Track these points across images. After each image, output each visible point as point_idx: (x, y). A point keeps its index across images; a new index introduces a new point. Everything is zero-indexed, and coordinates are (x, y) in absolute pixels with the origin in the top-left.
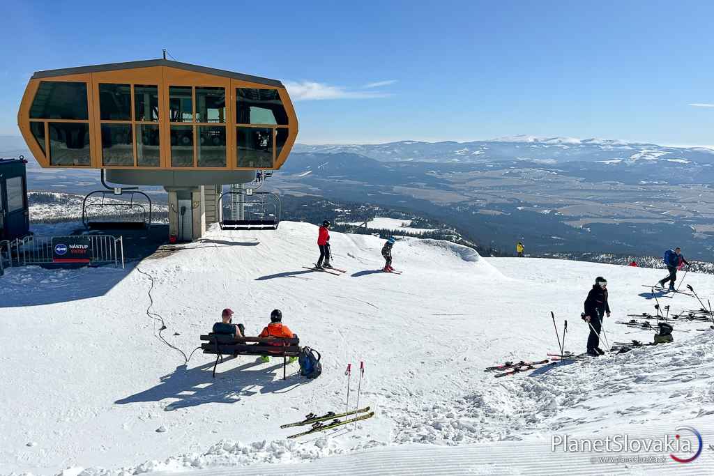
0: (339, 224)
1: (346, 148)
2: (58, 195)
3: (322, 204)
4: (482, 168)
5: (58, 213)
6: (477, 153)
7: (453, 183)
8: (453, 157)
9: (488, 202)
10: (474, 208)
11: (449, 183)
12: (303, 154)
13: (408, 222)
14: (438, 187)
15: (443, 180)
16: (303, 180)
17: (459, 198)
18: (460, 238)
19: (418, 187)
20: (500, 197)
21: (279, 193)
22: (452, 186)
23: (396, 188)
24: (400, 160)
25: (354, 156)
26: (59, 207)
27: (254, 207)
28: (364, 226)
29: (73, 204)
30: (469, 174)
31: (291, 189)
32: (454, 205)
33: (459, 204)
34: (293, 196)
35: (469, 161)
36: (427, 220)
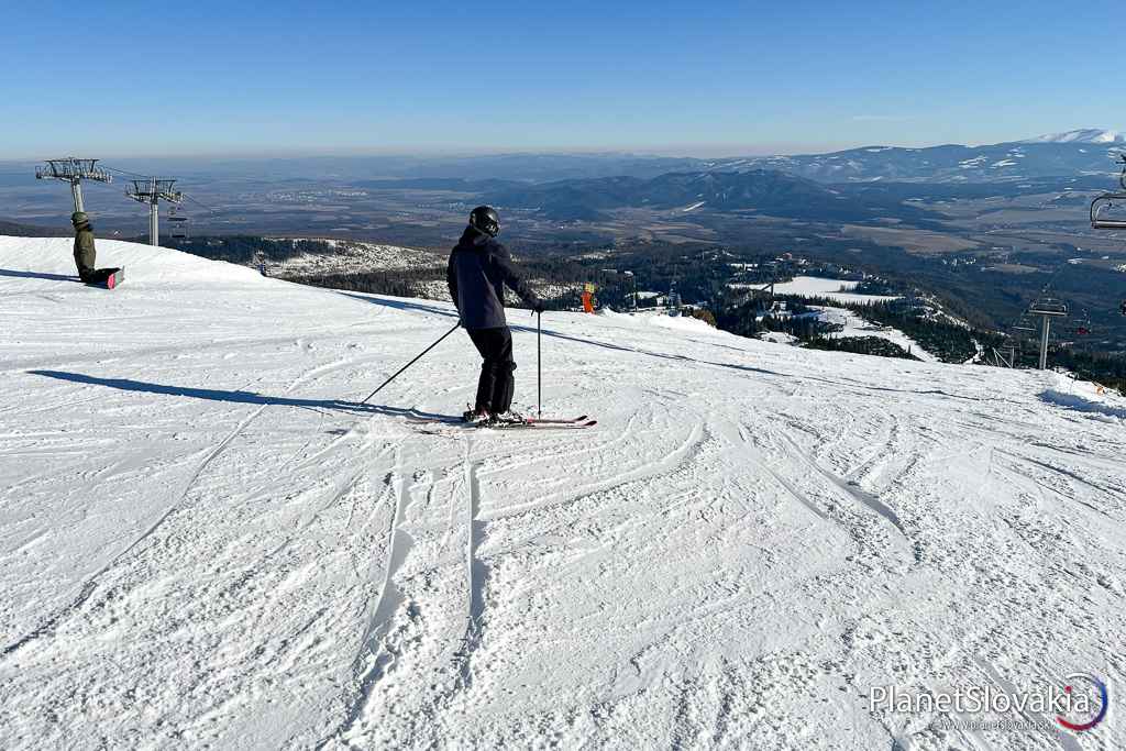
0: (733, 286)
1: (765, 162)
2: (332, 243)
3: (712, 255)
4: (1010, 190)
5: (333, 268)
6: (1001, 164)
7: (951, 219)
8: (954, 174)
9: (1014, 250)
10: (983, 260)
11: (946, 218)
12: (691, 174)
13: (852, 285)
14: (923, 226)
15: (933, 214)
16: (691, 218)
17: (958, 243)
18: (939, 312)
19: (885, 225)
20: (1038, 242)
21: (649, 238)
22: (949, 223)
23: (846, 228)
24: (857, 180)
25: (775, 174)
26: (334, 260)
27: (608, 260)
28: (769, 290)
29: (352, 255)
30: (981, 201)
31: (670, 233)
32: (948, 255)
33: (960, 254)
34: (669, 243)
35: (986, 180)
36: (885, 282)
